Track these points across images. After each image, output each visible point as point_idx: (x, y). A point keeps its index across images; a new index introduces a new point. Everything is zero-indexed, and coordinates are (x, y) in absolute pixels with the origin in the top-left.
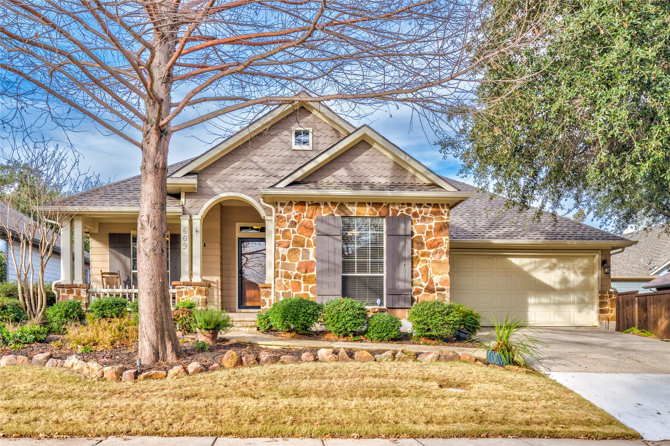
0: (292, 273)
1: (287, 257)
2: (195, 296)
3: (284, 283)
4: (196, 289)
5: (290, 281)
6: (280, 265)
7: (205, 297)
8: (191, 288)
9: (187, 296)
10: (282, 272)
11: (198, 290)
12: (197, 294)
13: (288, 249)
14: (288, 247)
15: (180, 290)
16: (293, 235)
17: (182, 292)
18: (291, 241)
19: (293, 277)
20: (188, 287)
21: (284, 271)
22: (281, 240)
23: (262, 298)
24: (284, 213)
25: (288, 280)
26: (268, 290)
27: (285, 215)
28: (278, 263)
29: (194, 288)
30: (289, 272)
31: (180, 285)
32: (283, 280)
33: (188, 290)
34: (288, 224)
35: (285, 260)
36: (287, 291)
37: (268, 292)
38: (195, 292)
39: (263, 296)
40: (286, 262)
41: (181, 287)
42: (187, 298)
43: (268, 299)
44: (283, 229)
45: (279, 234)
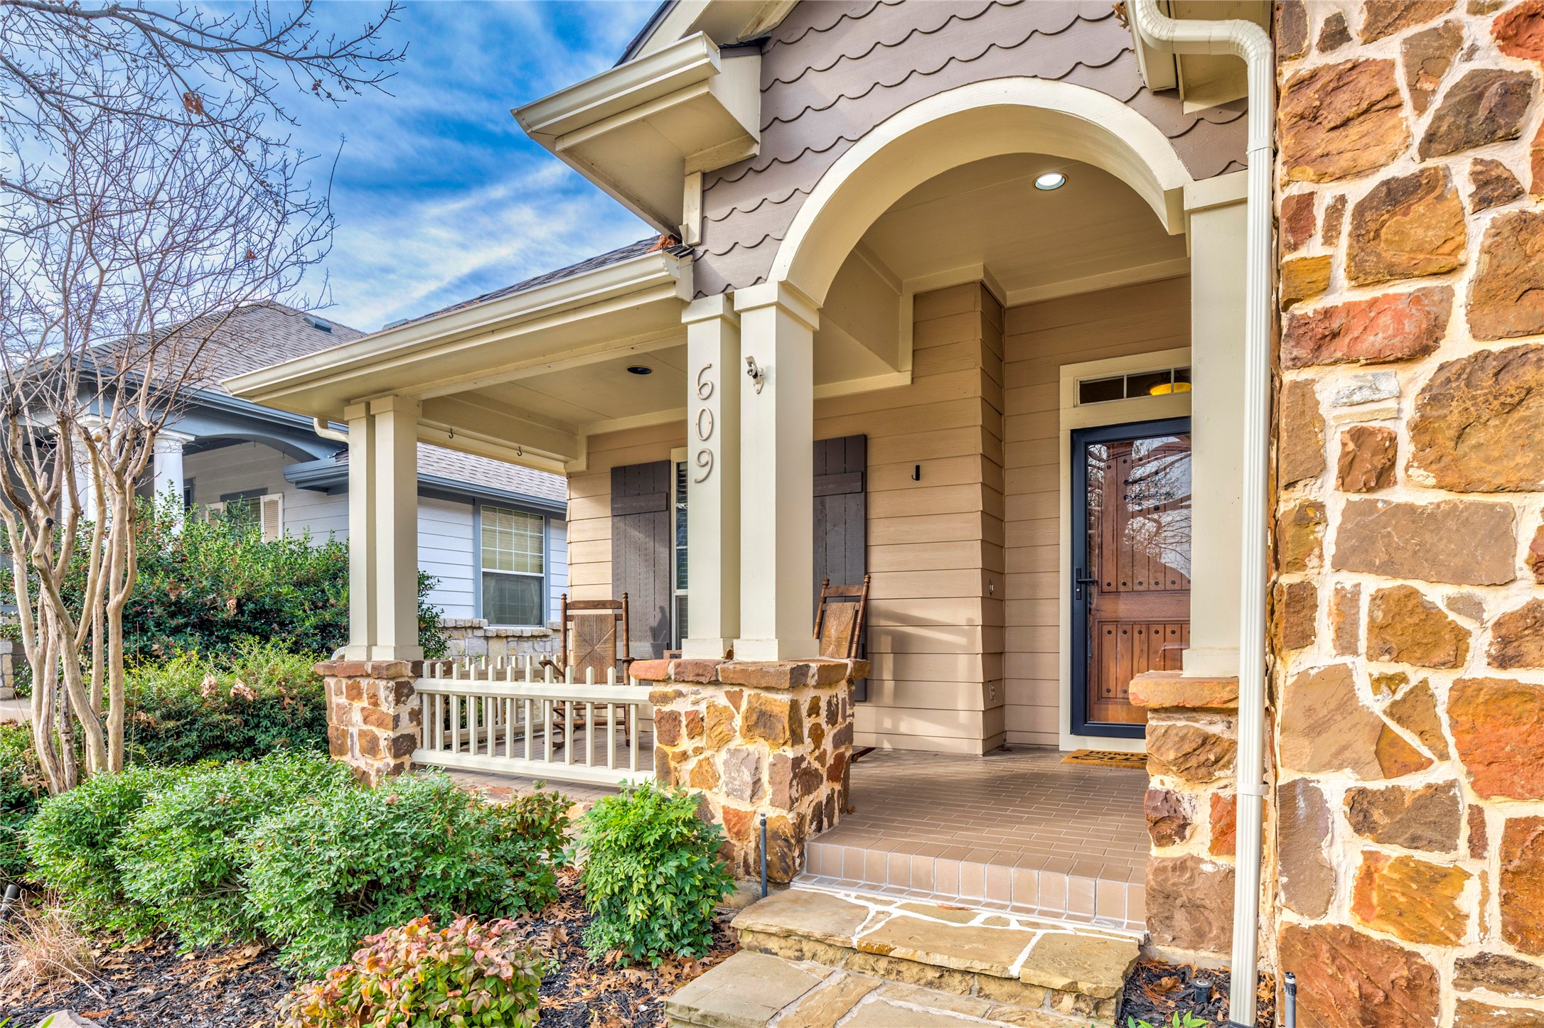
0: (1474, 608)
1: (1406, 449)
2: (738, 741)
3: (1375, 703)
4: (744, 706)
5: (1441, 683)
6: (1329, 537)
7: (790, 753)
8: (719, 697)
9: (699, 742)
10: (1346, 601)
11: (751, 709)
12: (749, 730)
13: (1425, 370)
14: (1422, 351)
15: (667, 708)
16: (1479, 226)
17: (674, 717)
18: (1461, 286)
19: (1481, 642)
20: (708, 692)
21: (1371, 584)
22: (1343, 294)
23: (1155, 783)
24: (1374, 33)
25: (1415, 675)
26: (1205, 725)
27: (1391, 48)
28: (1310, 515)
29: (735, 699)
30: (1437, 594)
31: (667, 680)
32: (1364, 670)
33: (702, 708)
34: (1420, 126)
35: (1384, 476)
36: (1413, 782)
37: (1206, 740)
38: (738, 722)
39: (1165, 768)
40: (1398, 494)
41: (669, 689)
42: (698, 751)
43: (1205, 793)
44: (1357, 190)
45: (1314, 248)
